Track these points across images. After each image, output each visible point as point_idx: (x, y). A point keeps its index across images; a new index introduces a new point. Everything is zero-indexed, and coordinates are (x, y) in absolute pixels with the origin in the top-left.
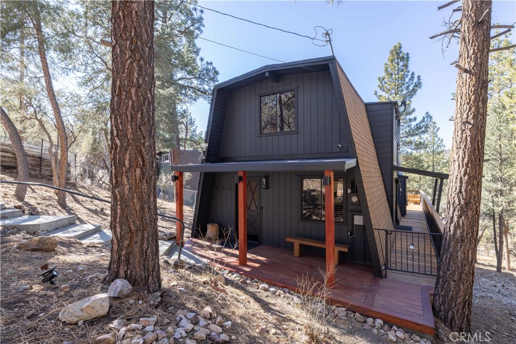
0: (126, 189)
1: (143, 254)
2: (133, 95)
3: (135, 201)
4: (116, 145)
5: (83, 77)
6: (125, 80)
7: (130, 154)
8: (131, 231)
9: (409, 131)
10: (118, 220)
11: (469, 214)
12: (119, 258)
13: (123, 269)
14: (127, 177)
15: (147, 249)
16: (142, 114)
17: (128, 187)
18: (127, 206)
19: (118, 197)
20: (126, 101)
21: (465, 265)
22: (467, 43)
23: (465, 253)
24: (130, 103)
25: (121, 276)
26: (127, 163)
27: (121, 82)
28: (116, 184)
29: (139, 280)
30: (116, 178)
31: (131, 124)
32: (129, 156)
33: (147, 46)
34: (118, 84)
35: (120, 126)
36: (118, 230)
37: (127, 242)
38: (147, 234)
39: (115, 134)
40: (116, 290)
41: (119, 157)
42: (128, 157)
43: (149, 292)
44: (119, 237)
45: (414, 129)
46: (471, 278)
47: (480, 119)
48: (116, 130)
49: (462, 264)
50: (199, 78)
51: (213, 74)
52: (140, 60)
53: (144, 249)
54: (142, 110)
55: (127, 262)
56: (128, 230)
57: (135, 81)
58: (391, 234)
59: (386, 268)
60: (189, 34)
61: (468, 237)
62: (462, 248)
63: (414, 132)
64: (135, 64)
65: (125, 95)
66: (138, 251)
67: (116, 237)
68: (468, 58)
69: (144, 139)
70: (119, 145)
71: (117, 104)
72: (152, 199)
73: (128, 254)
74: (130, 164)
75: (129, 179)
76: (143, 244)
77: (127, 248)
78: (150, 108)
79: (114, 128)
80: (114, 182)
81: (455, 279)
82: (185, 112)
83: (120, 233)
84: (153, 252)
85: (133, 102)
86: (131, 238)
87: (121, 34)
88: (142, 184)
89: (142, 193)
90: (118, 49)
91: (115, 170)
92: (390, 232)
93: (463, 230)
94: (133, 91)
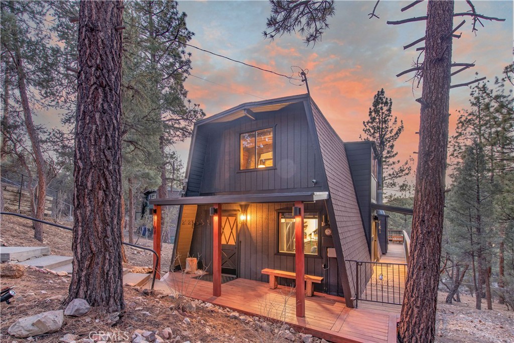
0: (87, 210)
1: (105, 275)
2: (97, 120)
3: (97, 222)
4: (79, 168)
5: (67, 114)
6: (89, 105)
7: (92, 176)
8: (92, 252)
9: (393, 174)
10: (79, 241)
11: (431, 242)
12: (79, 280)
13: (83, 289)
14: (90, 199)
15: (109, 271)
16: (106, 139)
17: (89, 208)
18: (88, 227)
19: (80, 218)
20: (90, 125)
21: (427, 292)
22: (429, 79)
23: (427, 280)
24: (94, 127)
25: (81, 297)
26: (89, 185)
27: (85, 107)
28: (78, 205)
29: (99, 300)
30: (78, 199)
31: (95, 148)
32: (92, 179)
33: (113, 74)
34: (82, 109)
35: (83, 150)
36: (79, 251)
37: (87, 263)
38: (109, 255)
39: (78, 157)
40: (73, 308)
41: (81, 179)
42: (90, 179)
43: (108, 311)
44: (80, 257)
45: (397, 171)
46: (433, 304)
47: (441, 151)
48: (80, 153)
49: (424, 291)
50: (187, 119)
51: (201, 116)
52: (105, 87)
53: (106, 271)
54: (107, 135)
55: (88, 283)
56: (90, 251)
57: (99, 106)
58: (361, 265)
59: (357, 298)
60: (176, 76)
61: (431, 264)
62: (425, 275)
63: (397, 174)
64: (100, 90)
65: (89, 120)
66: (99, 272)
67: (77, 257)
68: (429, 93)
69: (108, 163)
70: (81, 168)
71: (81, 128)
72: (115, 222)
73: (88, 275)
74: (92, 186)
75: (91, 201)
76: (105, 266)
77: (87, 269)
78: (115, 133)
79: (78, 152)
80: (76, 204)
81: (418, 305)
82: (174, 154)
83: (81, 253)
84: (115, 274)
85: (97, 126)
86: (92, 259)
87: (86, 61)
88: (104, 206)
89: (104, 215)
90: (83, 75)
91: (78, 192)
92: (360, 263)
93: (426, 258)
94: (97, 116)
